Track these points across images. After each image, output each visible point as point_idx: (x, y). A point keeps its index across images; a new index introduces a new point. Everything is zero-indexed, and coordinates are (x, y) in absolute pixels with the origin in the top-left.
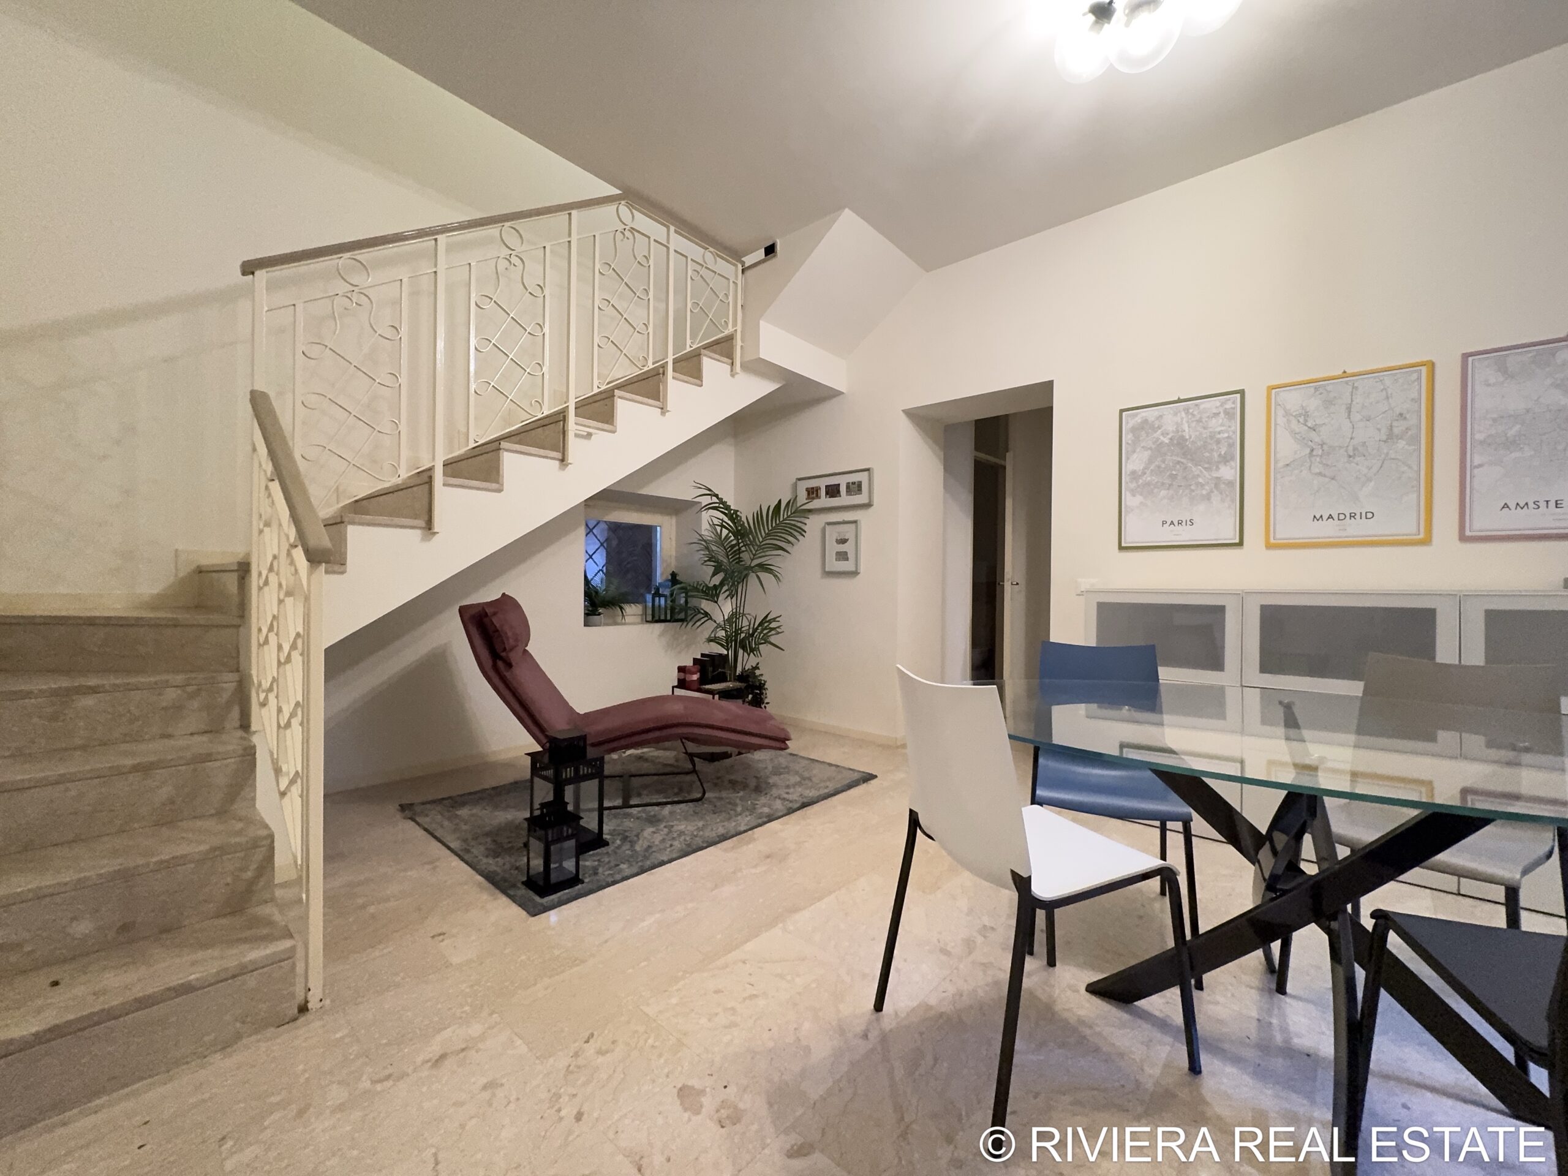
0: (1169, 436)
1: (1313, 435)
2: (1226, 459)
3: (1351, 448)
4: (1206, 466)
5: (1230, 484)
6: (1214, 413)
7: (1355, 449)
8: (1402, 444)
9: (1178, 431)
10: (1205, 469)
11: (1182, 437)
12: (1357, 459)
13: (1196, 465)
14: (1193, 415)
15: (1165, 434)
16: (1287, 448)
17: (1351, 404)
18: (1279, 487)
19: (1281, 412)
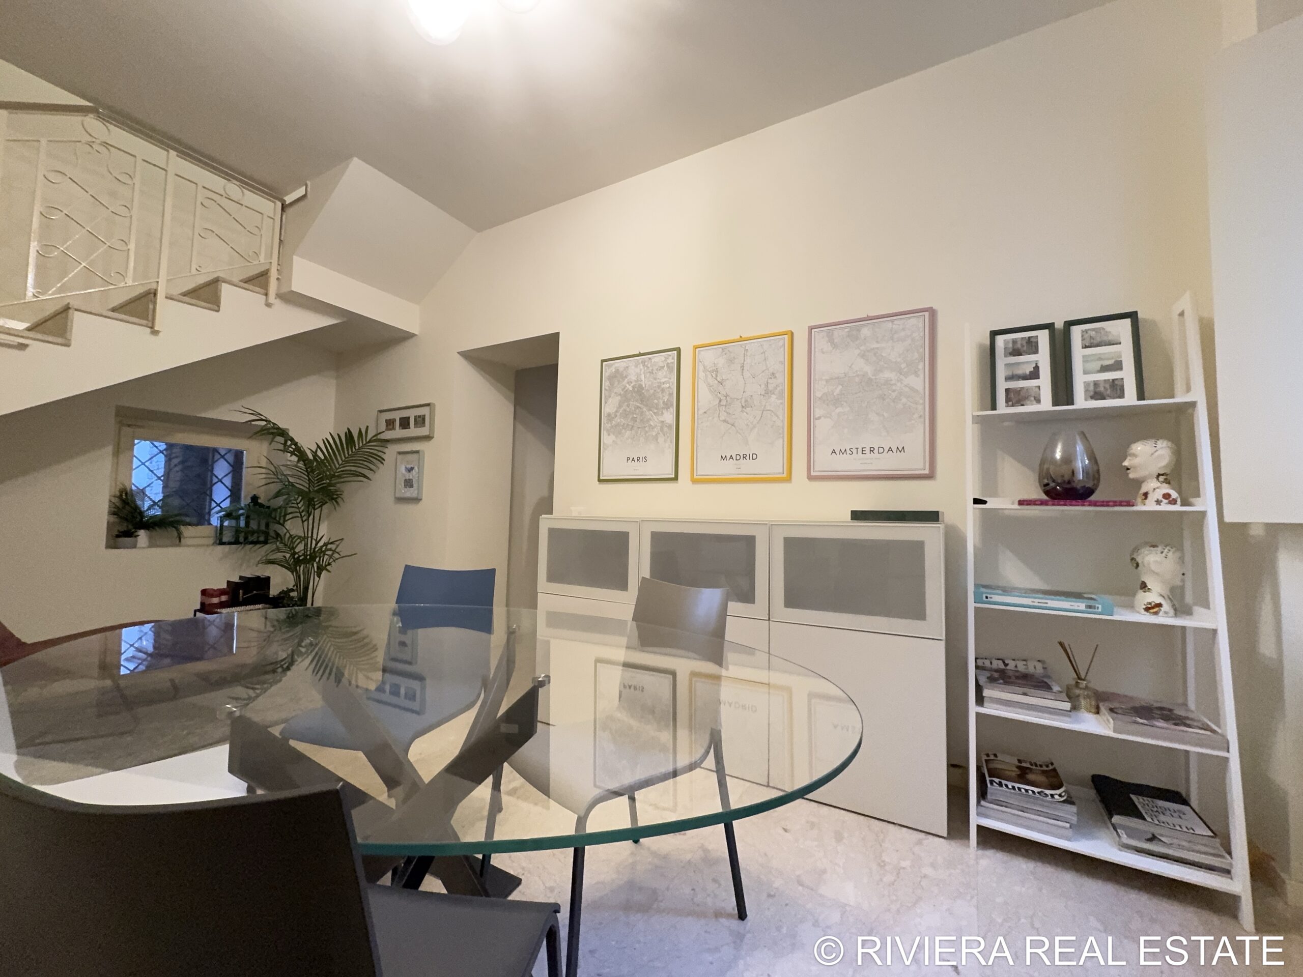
0: (632, 385)
1: (720, 388)
2: (667, 406)
3: (743, 400)
4: (655, 411)
5: (670, 427)
6: (661, 367)
7: (746, 401)
8: (774, 397)
9: (637, 381)
10: (654, 413)
11: (641, 386)
12: (748, 409)
13: (650, 410)
14: (648, 368)
15: (629, 383)
16: (705, 397)
17: (743, 363)
18: (699, 431)
19: (701, 368)
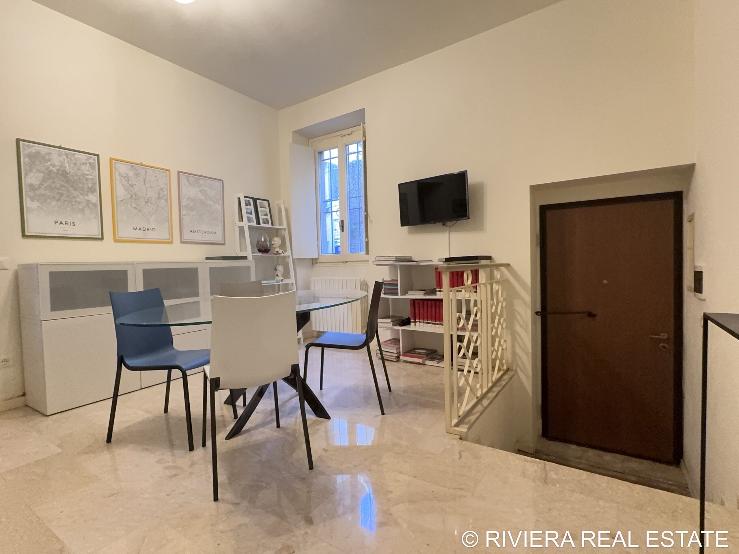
1: (131, 188)
2: (92, 190)
3: (146, 199)
5: (95, 205)
6: (83, 163)
8: (163, 201)
9: (61, 166)
10: (81, 194)
11: (65, 171)
12: (149, 204)
13: (75, 190)
14: (71, 160)
15: (54, 166)
16: (121, 192)
17: (145, 178)
18: (118, 211)
19: (117, 173)
